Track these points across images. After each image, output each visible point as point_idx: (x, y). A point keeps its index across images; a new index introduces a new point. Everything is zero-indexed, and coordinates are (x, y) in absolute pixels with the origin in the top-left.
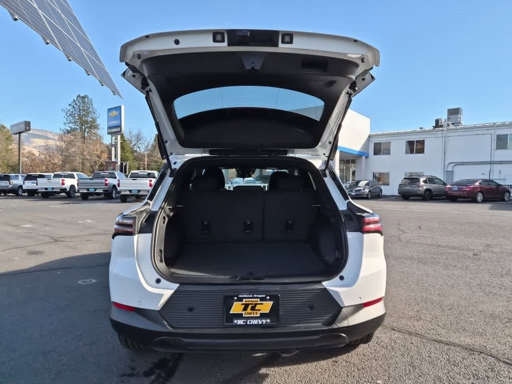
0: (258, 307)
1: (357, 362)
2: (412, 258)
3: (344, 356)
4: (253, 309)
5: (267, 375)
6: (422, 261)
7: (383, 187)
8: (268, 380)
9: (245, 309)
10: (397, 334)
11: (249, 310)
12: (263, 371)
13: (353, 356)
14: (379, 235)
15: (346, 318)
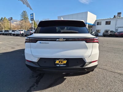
0: (63, 62)
1: (89, 76)
2: (105, 51)
3: (86, 75)
4: (62, 62)
5: (66, 79)
6: (108, 52)
7: (99, 34)
8: (66, 80)
9: (59, 62)
10: (100, 70)
11: (60, 62)
12: (65, 77)
13: (88, 75)
14: (97, 43)
15: (87, 65)
